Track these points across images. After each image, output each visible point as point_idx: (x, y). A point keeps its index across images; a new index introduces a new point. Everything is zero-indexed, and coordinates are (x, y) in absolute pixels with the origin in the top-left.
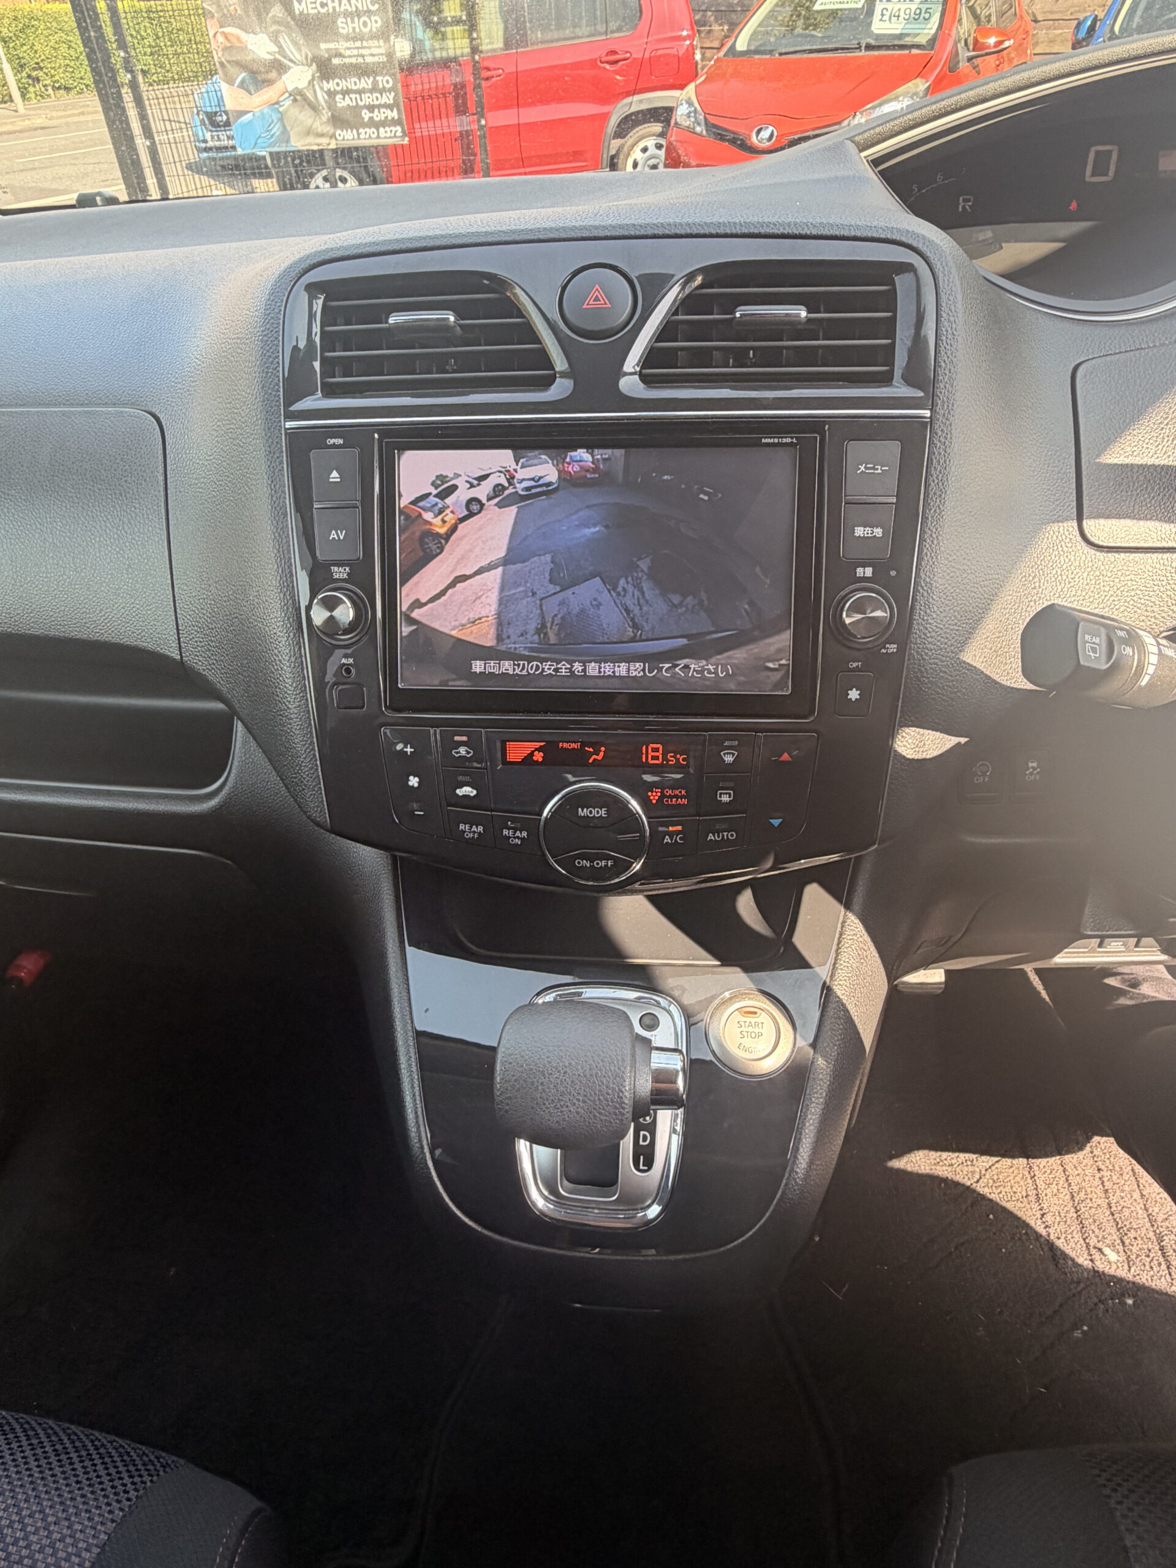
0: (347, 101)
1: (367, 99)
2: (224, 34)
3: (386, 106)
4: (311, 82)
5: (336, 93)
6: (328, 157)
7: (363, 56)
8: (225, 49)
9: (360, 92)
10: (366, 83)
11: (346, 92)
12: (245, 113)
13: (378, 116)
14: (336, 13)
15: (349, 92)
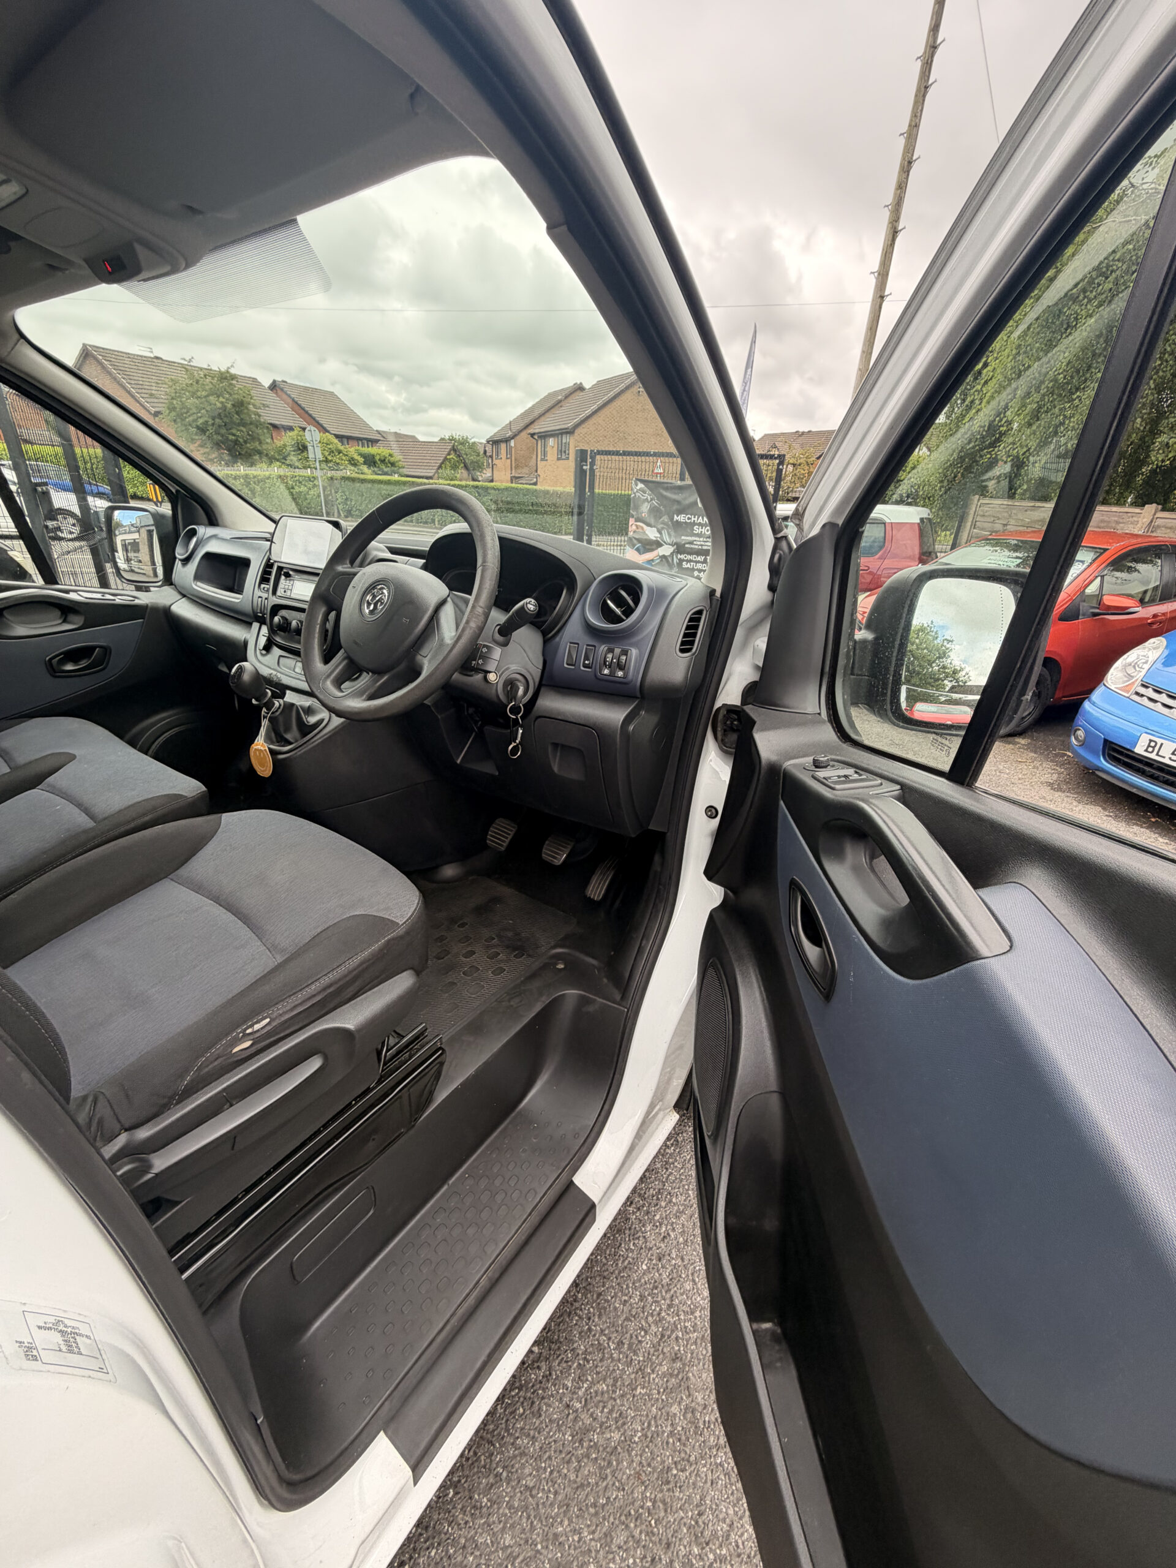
0: (688, 565)
1: (699, 566)
2: (637, 526)
4: (672, 554)
5: (684, 560)
8: (634, 532)
9: (697, 562)
10: (701, 558)
11: (688, 561)
14: (694, 524)
15: (690, 561)
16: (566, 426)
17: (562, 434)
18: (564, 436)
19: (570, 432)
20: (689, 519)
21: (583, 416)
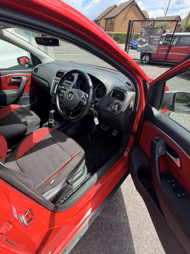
1: (154, 48)
2: (141, 39)
3: (155, 49)
4: (148, 45)
6: (146, 54)
7: (155, 43)
9: (153, 47)
10: (154, 46)
11: (151, 47)
12: (139, 47)
13: (154, 50)
14: (154, 38)
15: (152, 47)
16: (113, 16)
17: (112, 18)
18: (112, 19)
19: (114, 18)
20: (153, 37)
21: (117, 14)
